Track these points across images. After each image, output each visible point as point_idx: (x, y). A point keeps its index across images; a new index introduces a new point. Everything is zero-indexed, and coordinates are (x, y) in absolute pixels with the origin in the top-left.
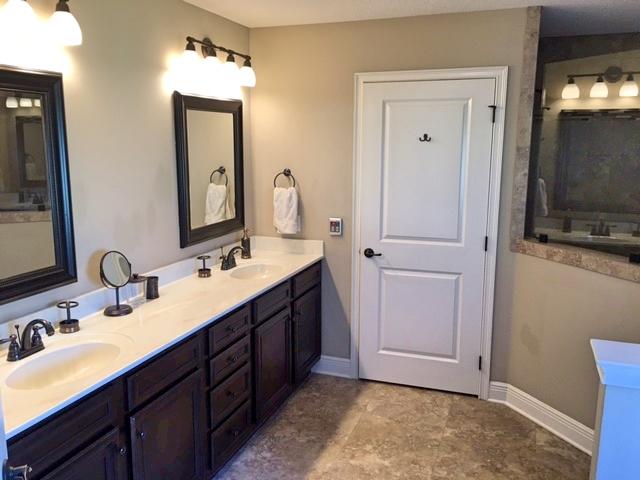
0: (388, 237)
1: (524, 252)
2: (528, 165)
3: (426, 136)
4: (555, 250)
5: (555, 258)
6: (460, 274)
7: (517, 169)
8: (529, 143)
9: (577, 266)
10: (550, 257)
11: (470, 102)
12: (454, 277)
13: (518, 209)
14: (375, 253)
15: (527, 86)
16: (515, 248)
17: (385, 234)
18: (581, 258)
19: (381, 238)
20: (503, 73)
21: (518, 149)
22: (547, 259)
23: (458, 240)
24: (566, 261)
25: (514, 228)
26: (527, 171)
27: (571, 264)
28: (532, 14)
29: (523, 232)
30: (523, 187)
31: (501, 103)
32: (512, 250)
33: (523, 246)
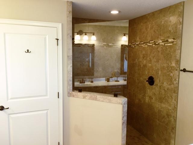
0: (12, 99)
1: (74, 96)
2: (72, 62)
3: (28, 50)
4: (87, 95)
5: (86, 98)
6: (48, 110)
7: (68, 64)
8: (72, 54)
9: (96, 100)
10: (84, 97)
11: (47, 37)
12: (45, 112)
13: (70, 80)
14: (5, 107)
15: (69, 32)
16: (69, 95)
17: (10, 97)
18: (97, 97)
19: (8, 100)
20: (60, 26)
21: (68, 56)
22: (83, 98)
23: (46, 95)
24: (91, 98)
25: (68, 88)
26: (71, 65)
27: (93, 99)
28: (69, 4)
29: (72, 88)
30: (71, 71)
31: (60, 38)
32: (68, 96)
33: (73, 94)
